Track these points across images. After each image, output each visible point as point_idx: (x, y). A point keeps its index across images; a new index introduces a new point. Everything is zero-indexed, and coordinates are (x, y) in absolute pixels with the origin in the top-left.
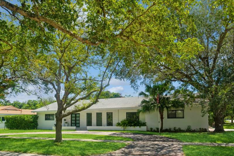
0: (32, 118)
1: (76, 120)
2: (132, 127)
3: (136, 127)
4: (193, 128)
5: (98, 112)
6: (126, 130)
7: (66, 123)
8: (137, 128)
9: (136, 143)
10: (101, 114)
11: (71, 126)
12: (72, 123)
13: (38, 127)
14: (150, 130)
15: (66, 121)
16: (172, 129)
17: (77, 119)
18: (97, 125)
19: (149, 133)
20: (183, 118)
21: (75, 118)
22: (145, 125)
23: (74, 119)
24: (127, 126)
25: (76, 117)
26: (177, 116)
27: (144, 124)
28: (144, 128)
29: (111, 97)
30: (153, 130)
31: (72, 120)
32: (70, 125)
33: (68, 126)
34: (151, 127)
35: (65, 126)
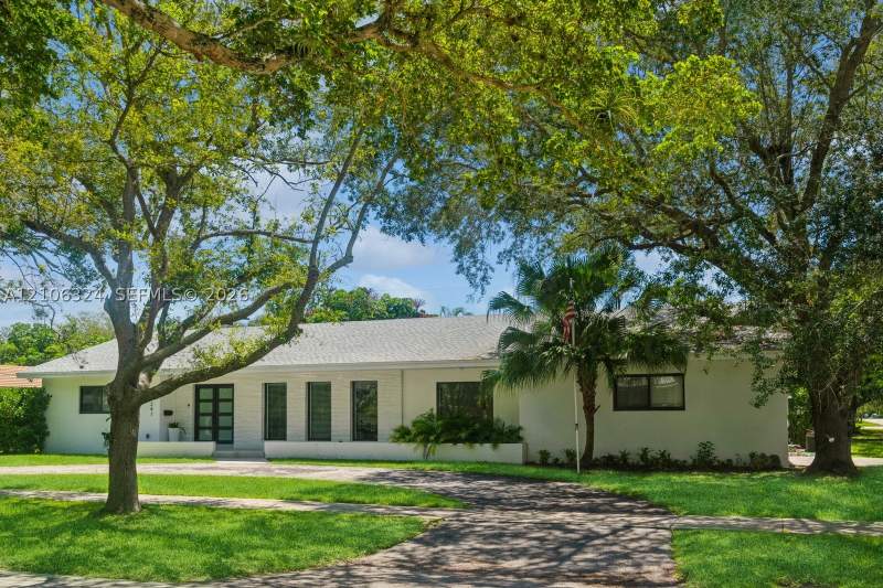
0: (20, 404)
1: (215, 415)
2: (460, 445)
3: (478, 445)
4: (722, 453)
5: (313, 379)
6: (437, 457)
7: (174, 425)
8: (484, 451)
9: (468, 517)
10: (327, 387)
11: (197, 439)
12: (198, 428)
13: (50, 441)
14: (537, 458)
15: (171, 419)
16: (634, 458)
17: (223, 407)
18: (311, 437)
19: (531, 471)
20: (682, 408)
21: (211, 404)
22: (519, 439)
23: (207, 407)
24: (437, 441)
25: (216, 401)
26: (655, 400)
27: (513, 435)
28: (511, 452)
29: (379, 317)
30: (550, 461)
31: (197, 415)
32: (192, 436)
33: (181, 438)
34: (543, 449)
35: (168, 440)
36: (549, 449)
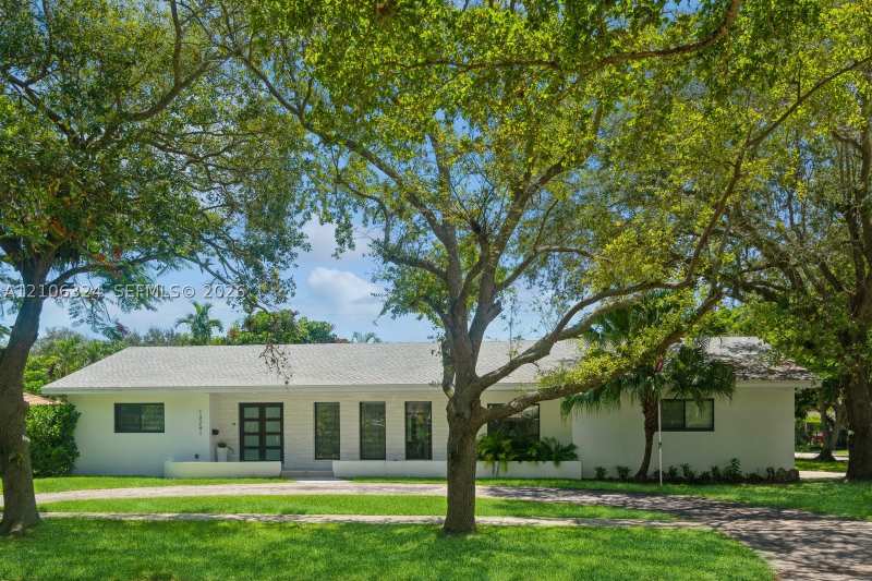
0: (54, 423)
1: (262, 434)
3: (541, 463)
5: (367, 399)
7: (222, 445)
8: (547, 468)
11: (242, 459)
12: (243, 447)
14: (594, 474)
15: (218, 438)
17: (270, 427)
20: (711, 429)
21: (257, 423)
23: (252, 427)
25: (262, 420)
26: (689, 424)
28: (571, 468)
30: (607, 476)
31: (243, 434)
32: (238, 455)
33: (229, 459)
34: (599, 465)
35: (216, 460)
36: (604, 466)
